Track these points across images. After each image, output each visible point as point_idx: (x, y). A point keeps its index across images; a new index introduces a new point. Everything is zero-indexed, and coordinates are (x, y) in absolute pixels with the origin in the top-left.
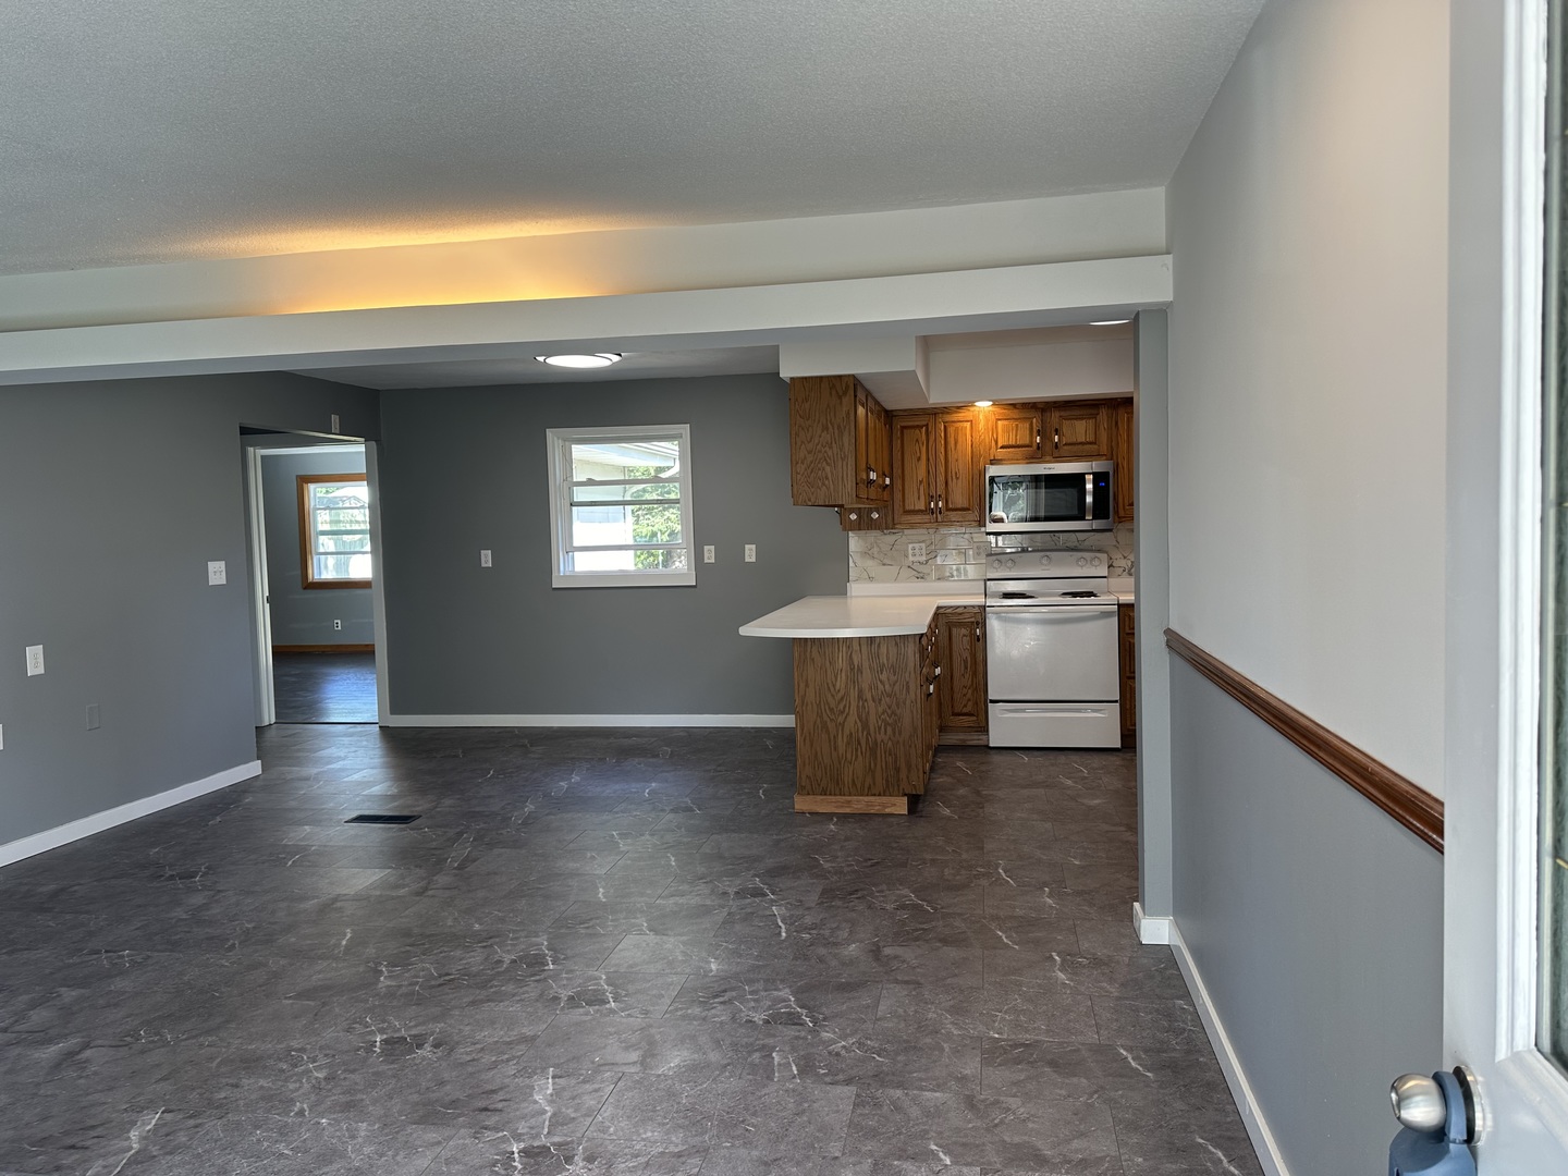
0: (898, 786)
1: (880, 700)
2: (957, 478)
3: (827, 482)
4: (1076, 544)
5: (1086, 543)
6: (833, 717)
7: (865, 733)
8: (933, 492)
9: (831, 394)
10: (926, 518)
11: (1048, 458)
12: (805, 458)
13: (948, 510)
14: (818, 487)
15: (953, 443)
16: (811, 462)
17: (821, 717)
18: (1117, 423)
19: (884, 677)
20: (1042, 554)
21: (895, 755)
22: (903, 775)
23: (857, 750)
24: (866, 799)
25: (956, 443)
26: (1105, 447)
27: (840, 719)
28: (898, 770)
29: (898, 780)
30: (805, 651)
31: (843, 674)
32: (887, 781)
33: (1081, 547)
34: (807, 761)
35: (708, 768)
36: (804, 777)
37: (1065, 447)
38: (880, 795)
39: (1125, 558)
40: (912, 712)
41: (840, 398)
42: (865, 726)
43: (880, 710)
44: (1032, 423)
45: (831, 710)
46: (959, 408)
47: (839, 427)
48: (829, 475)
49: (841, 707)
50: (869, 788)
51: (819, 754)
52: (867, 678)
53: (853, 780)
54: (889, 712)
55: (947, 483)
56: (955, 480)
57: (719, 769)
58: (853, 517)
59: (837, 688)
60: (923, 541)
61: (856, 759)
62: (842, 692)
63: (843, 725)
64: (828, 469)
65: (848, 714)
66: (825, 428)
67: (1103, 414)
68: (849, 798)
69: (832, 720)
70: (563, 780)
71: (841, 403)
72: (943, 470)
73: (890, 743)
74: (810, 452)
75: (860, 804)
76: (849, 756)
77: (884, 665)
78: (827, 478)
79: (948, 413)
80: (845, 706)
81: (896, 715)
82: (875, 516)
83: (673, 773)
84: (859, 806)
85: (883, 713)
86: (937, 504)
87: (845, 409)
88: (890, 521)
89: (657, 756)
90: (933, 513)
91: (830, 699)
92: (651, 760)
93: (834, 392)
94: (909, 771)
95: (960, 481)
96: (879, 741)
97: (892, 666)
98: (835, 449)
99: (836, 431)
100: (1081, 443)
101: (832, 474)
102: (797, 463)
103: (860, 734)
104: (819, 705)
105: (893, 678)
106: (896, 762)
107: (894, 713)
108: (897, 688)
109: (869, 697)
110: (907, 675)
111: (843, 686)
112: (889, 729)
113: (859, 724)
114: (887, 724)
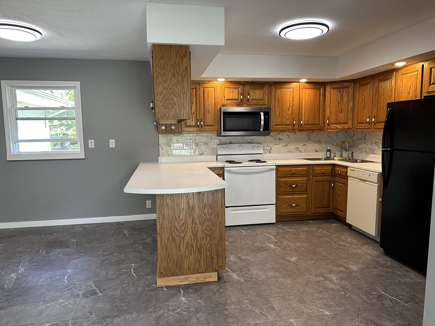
0: (213, 267)
1: (204, 223)
2: (209, 112)
3: (175, 106)
4: (251, 141)
5: (254, 140)
6: (178, 234)
7: (195, 241)
8: (198, 118)
9: (176, 55)
10: (195, 129)
11: (245, 105)
12: (162, 91)
13: (205, 126)
14: (170, 109)
15: (207, 96)
16: (166, 95)
17: (172, 235)
18: (271, 92)
19: (205, 211)
20: (239, 144)
21: (211, 251)
22: (215, 261)
23: (191, 250)
24: (196, 275)
25: (208, 97)
26: (267, 101)
27: (182, 235)
28: (212, 258)
29: (212, 264)
30: (163, 200)
31: (184, 211)
32: (207, 265)
33: (252, 142)
34: (164, 259)
35: (99, 253)
36: (162, 268)
37: (251, 101)
38: (203, 272)
39: (268, 146)
40: (220, 228)
41: (182, 58)
42: (196, 237)
43: (204, 228)
44: (239, 90)
45: (177, 230)
46: (209, 81)
47: (181, 75)
48: (176, 103)
49: (183, 228)
50: (197, 270)
51: (170, 254)
52: (197, 212)
53: (189, 267)
54: (208, 229)
55: (204, 114)
56: (208, 113)
57: (105, 253)
58: (163, 128)
59: (181, 218)
60: (192, 139)
61: (190, 255)
62: (183, 221)
63: (183, 238)
64: (175, 99)
65: (187, 232)
66: (174, 75)
67: (266, 88)
68: (187, 276)
69: (178, 236)
70: (13, 271)
71: (182, 62)
72: (203, 108)
73: (208, 245)
74: (165, 89)
75: (192, 279)
76: (187, 254)
77: (206, 205)
78: (175, 104)
79: (205, 83)
80: (185, 227)
81: (212, 230)
82: (173, 127)
83: (79, 260)
84: (192, 280)
85: (205, 230)
86: (200, 123)
87: (184, 65)
88: (180, 129)
89: (68, 247)
90: (198, 127)
91: (177, 224)
92: (66, 250)
93: (178, 55)
94: (218, 258)
95: (210, 114)
96: (203, 244)
97: (210, 205)
98: (179, 88)
99: (180, 78)
100: (258, 100)
101: (178, 102)
102: (157, 95)
103: (193, 242)
104: (170, 228)
105: (210, 211)
106: (211, 254)
107: (211, 229)
108: (212, 216)
109: (198, 222)
110: (218, 209)
111: (184, 217)
112: (208, 238)
113: (193, 237)
114: (207, 235)
